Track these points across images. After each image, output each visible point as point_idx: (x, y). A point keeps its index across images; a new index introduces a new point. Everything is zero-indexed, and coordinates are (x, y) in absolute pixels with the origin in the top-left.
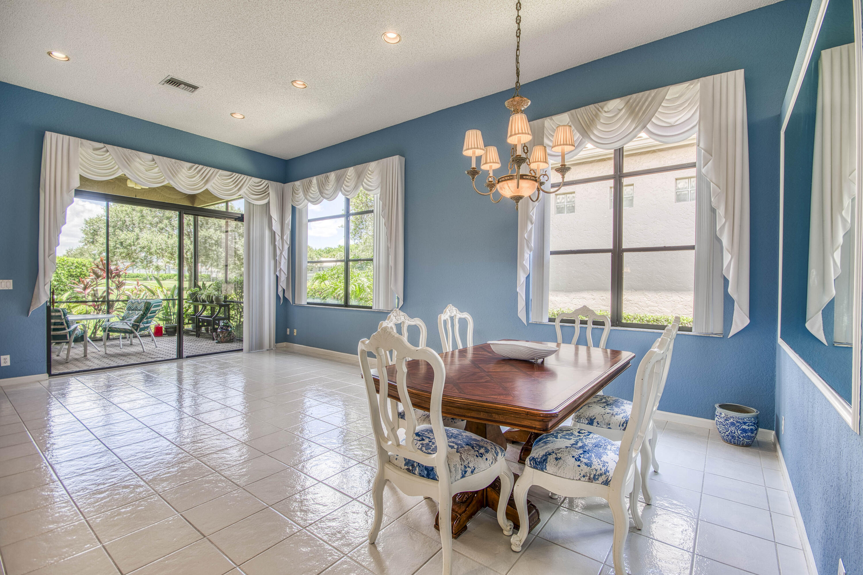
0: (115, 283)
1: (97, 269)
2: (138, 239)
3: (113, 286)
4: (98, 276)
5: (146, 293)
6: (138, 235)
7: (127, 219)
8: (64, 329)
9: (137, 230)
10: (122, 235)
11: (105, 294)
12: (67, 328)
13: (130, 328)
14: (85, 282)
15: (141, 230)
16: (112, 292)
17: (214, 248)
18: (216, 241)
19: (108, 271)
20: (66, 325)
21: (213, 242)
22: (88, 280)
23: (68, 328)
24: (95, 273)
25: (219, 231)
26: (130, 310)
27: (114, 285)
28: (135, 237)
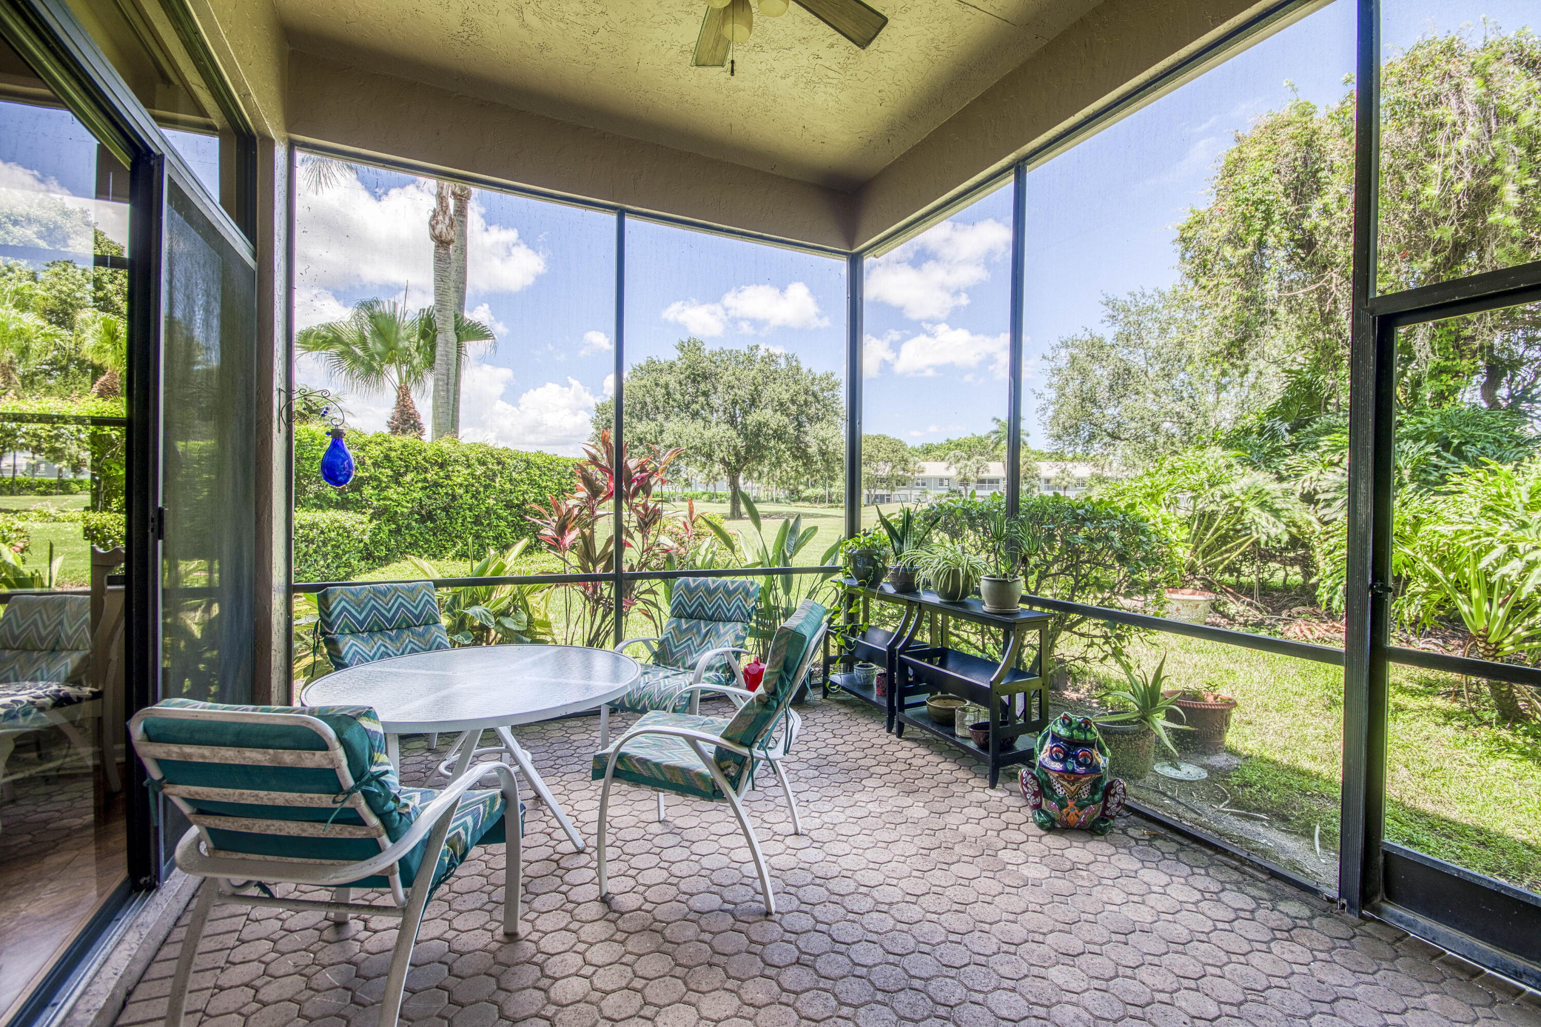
0: (638, 512)
1: (591, 469)
2: (661, 432)
3: (631, 520)
4: (595, 491)
5: (711, 546)
6: (662, 425)
7: (649, 400)
8: (371, 848)
9: (661, 418)
10: (642, 427)
11: (612, 548)
12: (385, 840)
13: (704, 770)
14: (564, 509)
15: (667, 418)
16: (629, 540)
17: (772, 444)
18: (775, 431)
19: (620, 473)
20: (374, 821)
21: (771, 432)
22: (571, 503)
23: (394, 836)
24: (588, 481)
25: (779, 413)
26: (680, 617)
27: (634, 517)
28: (658, 429)
